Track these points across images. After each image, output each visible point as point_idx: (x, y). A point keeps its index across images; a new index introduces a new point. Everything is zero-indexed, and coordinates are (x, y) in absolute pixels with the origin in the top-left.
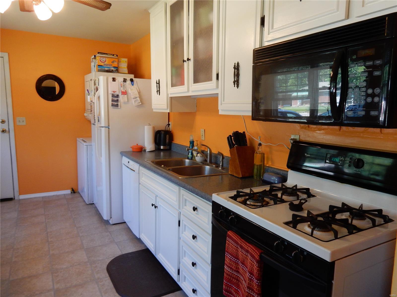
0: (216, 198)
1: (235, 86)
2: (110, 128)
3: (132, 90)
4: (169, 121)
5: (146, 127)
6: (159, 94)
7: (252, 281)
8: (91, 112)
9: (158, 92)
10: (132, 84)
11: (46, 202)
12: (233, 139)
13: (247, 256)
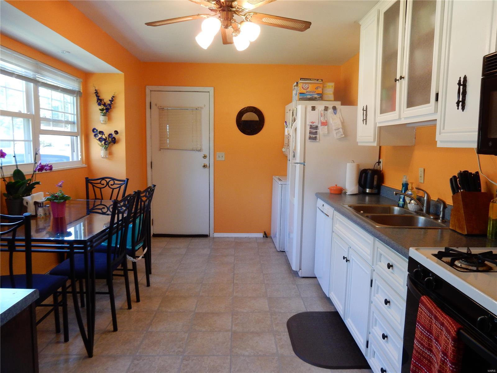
0: (414, 253)
1: (458, 109)
2: (306, 165)
3: (334, 120)
4: (380, 158)
5: (348, 164)
6: (366, 124)
7: (445, 364)
8: (288, 146)
9: (365, 121)
10: (334, 112)
11: (238, 243)
12: (458, 181)
13: (442, 330)
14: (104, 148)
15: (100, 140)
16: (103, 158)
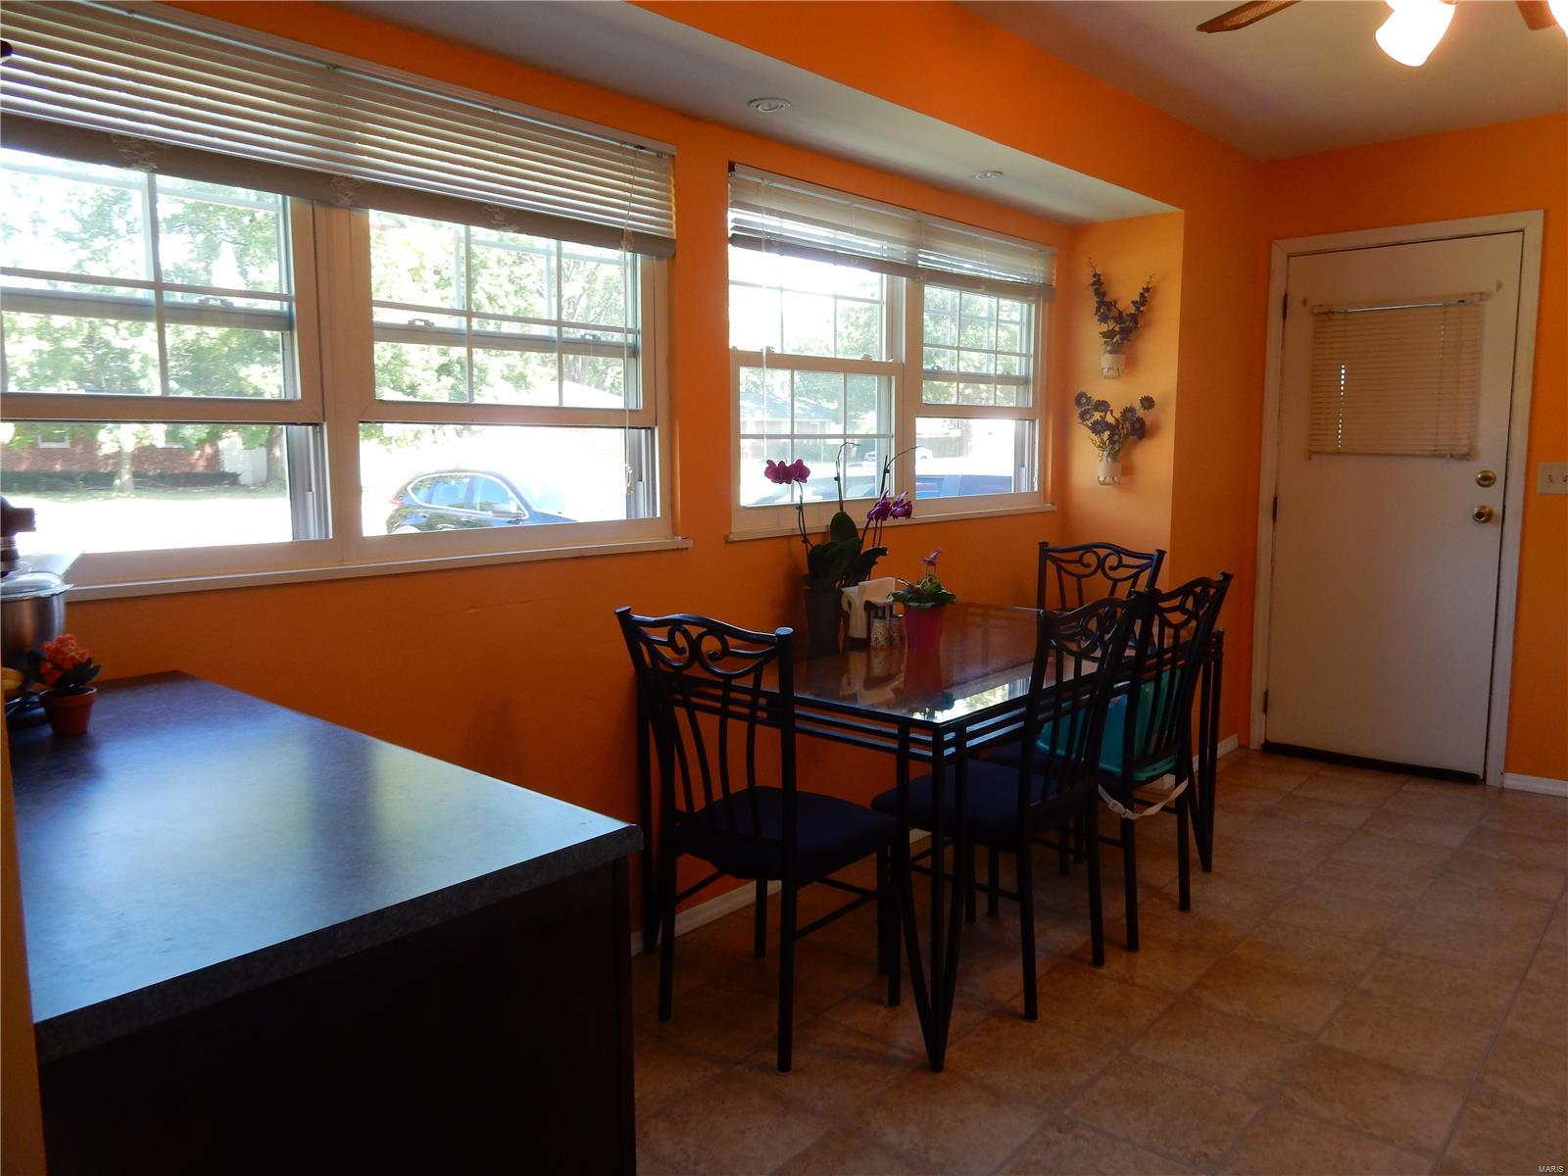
14: (1109, 455)
15: (1097, 428)
16: (1103, 483)
